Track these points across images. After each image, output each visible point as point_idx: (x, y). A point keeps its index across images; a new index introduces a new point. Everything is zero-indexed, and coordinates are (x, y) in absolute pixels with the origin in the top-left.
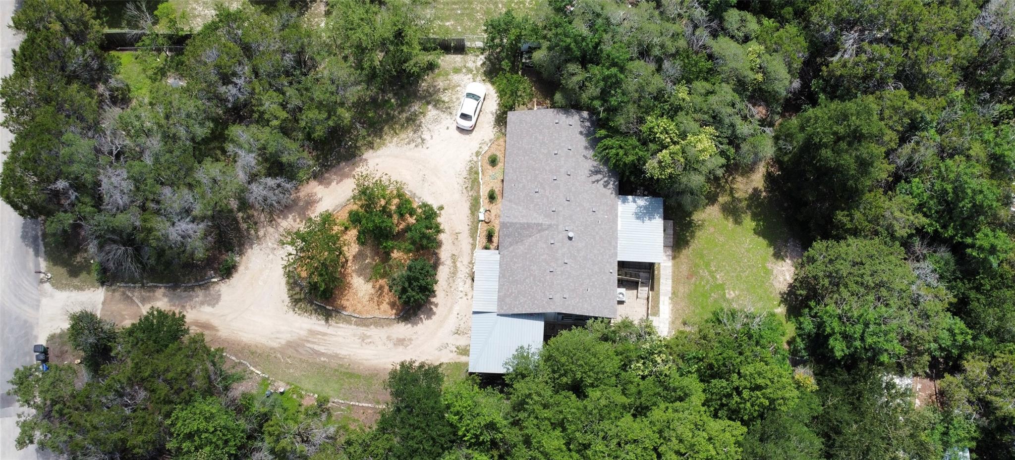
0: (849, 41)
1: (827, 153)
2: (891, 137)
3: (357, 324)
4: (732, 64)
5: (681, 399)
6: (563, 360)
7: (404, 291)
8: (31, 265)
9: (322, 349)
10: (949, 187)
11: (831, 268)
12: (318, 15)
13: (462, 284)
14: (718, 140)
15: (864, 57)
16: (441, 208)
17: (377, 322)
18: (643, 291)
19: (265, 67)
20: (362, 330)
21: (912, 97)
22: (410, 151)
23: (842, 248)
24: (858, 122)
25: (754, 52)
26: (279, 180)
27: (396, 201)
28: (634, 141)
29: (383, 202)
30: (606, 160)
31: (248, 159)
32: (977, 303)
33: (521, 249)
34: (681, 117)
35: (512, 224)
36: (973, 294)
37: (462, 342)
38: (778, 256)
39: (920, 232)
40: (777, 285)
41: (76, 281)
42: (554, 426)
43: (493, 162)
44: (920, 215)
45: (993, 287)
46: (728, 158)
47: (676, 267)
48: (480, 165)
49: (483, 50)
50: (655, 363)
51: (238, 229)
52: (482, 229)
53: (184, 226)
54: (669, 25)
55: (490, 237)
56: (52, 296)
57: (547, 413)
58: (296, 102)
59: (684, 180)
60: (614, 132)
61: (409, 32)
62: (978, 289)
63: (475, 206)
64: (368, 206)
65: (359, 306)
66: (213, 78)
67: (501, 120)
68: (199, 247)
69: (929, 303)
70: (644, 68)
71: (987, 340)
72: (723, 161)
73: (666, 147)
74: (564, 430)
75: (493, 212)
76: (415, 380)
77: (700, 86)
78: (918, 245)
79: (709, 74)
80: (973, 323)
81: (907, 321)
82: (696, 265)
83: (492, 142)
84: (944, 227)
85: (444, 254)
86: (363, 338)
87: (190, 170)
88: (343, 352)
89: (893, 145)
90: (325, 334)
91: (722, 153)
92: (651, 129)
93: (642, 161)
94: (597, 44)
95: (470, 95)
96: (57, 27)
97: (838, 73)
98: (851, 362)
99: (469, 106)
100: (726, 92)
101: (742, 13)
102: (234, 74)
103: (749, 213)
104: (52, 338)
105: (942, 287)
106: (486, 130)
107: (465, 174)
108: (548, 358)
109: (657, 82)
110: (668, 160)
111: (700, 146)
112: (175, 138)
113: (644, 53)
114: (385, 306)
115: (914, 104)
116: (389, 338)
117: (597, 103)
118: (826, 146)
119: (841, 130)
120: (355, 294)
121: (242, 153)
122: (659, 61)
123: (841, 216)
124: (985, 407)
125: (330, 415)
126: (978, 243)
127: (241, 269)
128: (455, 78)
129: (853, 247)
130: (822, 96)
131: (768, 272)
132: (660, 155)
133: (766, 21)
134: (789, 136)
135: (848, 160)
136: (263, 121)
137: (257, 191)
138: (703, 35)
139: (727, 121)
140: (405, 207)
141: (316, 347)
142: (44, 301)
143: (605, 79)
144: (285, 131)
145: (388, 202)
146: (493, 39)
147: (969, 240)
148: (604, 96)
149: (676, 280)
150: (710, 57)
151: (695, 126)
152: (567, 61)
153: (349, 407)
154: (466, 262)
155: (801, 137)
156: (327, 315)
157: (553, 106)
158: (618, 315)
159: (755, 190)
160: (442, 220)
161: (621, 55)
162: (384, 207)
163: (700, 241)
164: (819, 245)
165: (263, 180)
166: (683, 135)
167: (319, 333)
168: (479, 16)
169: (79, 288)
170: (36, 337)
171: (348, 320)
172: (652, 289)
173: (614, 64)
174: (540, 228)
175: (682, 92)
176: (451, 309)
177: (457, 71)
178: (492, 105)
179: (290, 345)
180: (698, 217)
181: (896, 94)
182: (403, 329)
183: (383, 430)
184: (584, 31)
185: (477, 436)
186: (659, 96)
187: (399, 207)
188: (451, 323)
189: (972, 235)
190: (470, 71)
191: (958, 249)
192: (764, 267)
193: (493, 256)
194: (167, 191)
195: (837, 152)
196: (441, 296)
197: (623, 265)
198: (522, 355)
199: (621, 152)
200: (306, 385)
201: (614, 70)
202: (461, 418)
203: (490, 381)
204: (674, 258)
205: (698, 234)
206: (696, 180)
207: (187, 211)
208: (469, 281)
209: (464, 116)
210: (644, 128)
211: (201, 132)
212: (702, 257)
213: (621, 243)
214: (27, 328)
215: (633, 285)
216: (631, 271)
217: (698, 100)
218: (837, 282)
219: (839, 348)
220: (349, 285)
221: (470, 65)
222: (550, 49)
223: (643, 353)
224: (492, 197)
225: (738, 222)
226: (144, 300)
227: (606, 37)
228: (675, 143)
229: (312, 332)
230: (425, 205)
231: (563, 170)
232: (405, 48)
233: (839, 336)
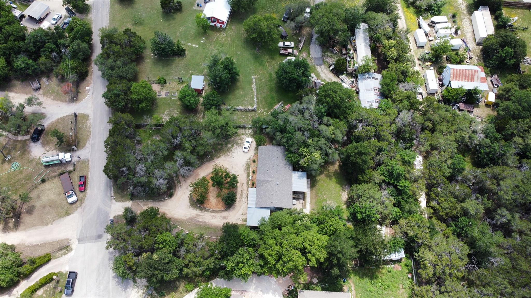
0: (360, 126)
1: (353, 158)
2: (373, 154)
3: (211, 212)
4: (324, 133)
5: (310, 230)
6: (275, 219)
7: (227, 201)
8: (109, 194)
9: (200, 220)
10: (390, 168)
11: (357, 192)
12: (200, 118)
13: (244, 200)
14: (321, 154)
15: (364, 130)
16: (238, 175)
17: (217, 212)
18: (301, 201)
19: (186, 134)
20: (213, 214)
21: (379, 142)
22: (228, 159)
23: (360, 186)
24: (361, 149)
25: (331, 129)
26: (189, 167)
27: (224, 174)
28: (296, 155)
29: (221, 174)
30: (288, 161)
31: (181, 161)
32: (402, 202)
33: (263, 187)
34: (310, 148)
35: (260, 180)
36: (401, 200)
37: (244, 217)
38: (343, 190)
39: (384, 181)
40: (343, 199)
41: (123, 200)
42: (272, 238)
43: (254, 161)
44: (383, 177)
45: (407, 198)
46: (325, 160)
47: (311, 193)
48: (251, 162)
49: (251, 128)
50: (303, 221)
51: (174, 183)
52: (250, 183)
53: (161, 181)
54: (306, 121)
55: (253, 184)
56: (115, 204)
57: (270, 234)
58: (195, 144)
59: (312, 166)
60: (291, 152)
61: (230, 123)
62: (403, 199)
63: (248, 175)
64: (216, 175)
65: (212, 207)
66: (170, 137)
67: (257, 148)
68: (164, 188)
69: (387, 202)
70: (299, 134)
71: (406, 214)
72: (324, 161)
73: (306, 157)
74: (275, 239)
75: (254, 177)
76: (230, 228)
77: (316, 139)
78: (383, 186)
79: (318, 136)
80: (401, 208)
81: (380, 208)
82: (318, 193)
83: (254, 155)
84: (391, 180)
85: (239, 190)
86: (213, 216)
87: (163, 164)
88: (207, 221)
89: (374, 156)
90: (201, 215)
91: (323, 159)
92: (301, 151)
93: (299, 161)
94: (285, 127)
95: (247, 142)
96: (123, 122)
97: (357, 135)
98: (363, 221)
99: (247, 145)
100: (323, 141)
101: (328, 118)
102: (177, 136)
103: (334, 177)
104: (115, 217)
105: (391, 198)
106: (252, 152)
107: (245, 165)
108: (271, 219)
109: (303, 138)
110: (307, 160)
111: (316, 156)
112: (158, 155)
113: (300, 129)
114: (220, 206)
115: (379, 144)
116: (221, 216)
117: (285, 144)
118: (352, 156)
119: (356, 151)
120: (211, 203)
121: (179, 159)
122: (303, 132)
123: (360, 177)
124: (405, 234)
125: (203, 239)
126: (400, 185)
127: (175, 195)
128: (242, 136)
129: (364, 186)
130: (354, 141)
131: (340, 195)
132: (304, 159)
133: (335, 120)
134: (343, 154)
135: (359, 160)
136: (184, 150)
137: (182, 171)
138: (316, 124)
139: (324, 149)
140: (227, 175)
141: (198, 219)
142: (113, 205)
143: (287, 137)
144: (192, 152)
145: (222, 174)
146: (254, 125)
147: (398, 184)
148: (287, 142)
149: (311, 198)
150: (319, 131)
151: (314, 150)
152: (276, 132)
153: (209, 238)
154: (245, 192)
155: (345, 153)
156: (201, 209)
157: (272, 145)
158: (293, 208)
159: (336, 170)
160: (239, 179)
161: (292, 130)
162: (221, 176)
163: (319, 185)
164: (354, 186)
165: (184, 167)
166: (311, 153)
167: (199, 215)
168: (250, 118)
169: (124, 202)
170: (109, 217)
171: (208, 211)
172: (304, 200)
173: (290, 133)
174: (268, 181)
175: (310, 141)
176: (241, 207)
177: (243, 134)
178: (254, 145)
179: (190, 219)
180: (318, 178)
181: (374, 141)
182: (225, 214)
183: (220, 242)
184: (282, 123)
185: (249, 243)
186: (304, 142)
187: (225, 176)
188: (241, 212)
189: (399, 182)
190: (247, 134)
191: (396, 187)
192: (339, 194)
193: (254, 190)
194: (157, 171)
195: (356, 158)
196: (237, 203)
197: (294, 193)
198: (263, 220)
199: (293, 158)
200: (195, 231)
201: (290, 135)
202: (245, 238)
203: (253, 228)
204: (311, 191)
205: (318, 183)
206: (315, 166)
207: (161, 177)
208: (246, 199)
209: (245, 148)
210: (299, 151)
211: (166, 153)
212: (320, 190)
213: (293, 186)
214: (107, 214)
215: (298, 199)
216: (297, 195)
217: (315, 143)
218: (359, 197)
219: (359, 216)
220: (208, 200)
221: (247, 132)
222: (271, 128)
223: (300, 218)
224: (254, 172)
225: (330, 179)
226: (144, 205)
227: (288, 125)
228: (309, 155)
229: (197, 215)
230: (233, 175)
231: (275, 164)
232: (228, 128)
233: (359, 213)
